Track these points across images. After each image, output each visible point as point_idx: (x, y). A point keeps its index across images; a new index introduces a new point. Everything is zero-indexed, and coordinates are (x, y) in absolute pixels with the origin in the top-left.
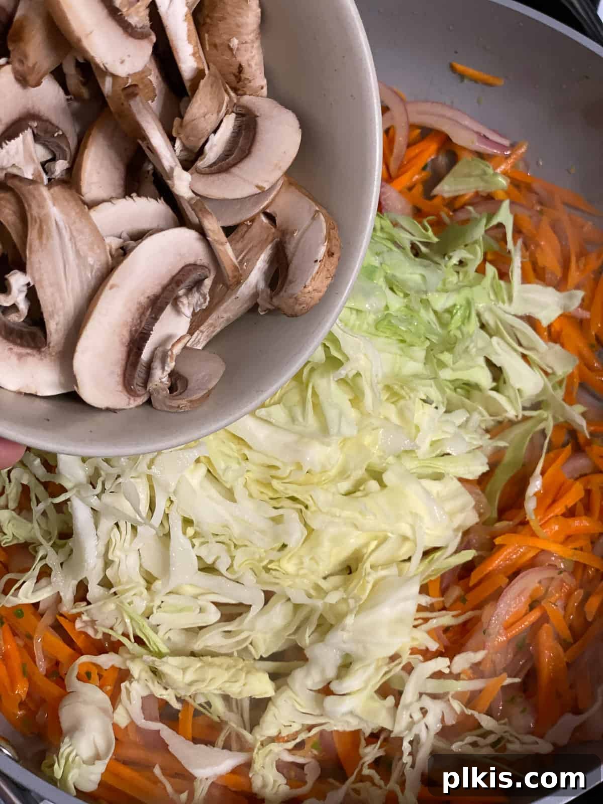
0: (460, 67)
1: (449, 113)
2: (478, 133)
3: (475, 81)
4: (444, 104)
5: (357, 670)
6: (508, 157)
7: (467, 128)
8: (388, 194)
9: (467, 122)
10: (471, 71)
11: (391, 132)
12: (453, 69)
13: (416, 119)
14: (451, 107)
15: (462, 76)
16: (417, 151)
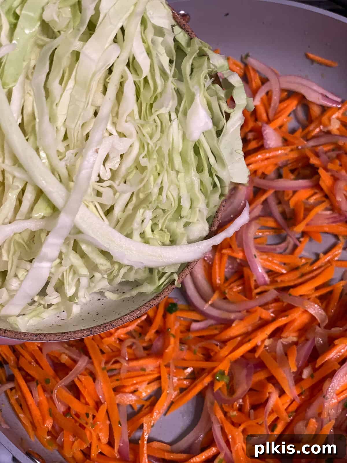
0: (311, 56)
1: (305, 82)
2: (322, 95)
6: (339, 109)
7: (315, 91)
8: (267, 131)
9: (315, 87)
10: (318, 58)
11: (270, 94)
12: (307, 57)
13: (285, 86)
15: (312, 61)
16: (285, 105)
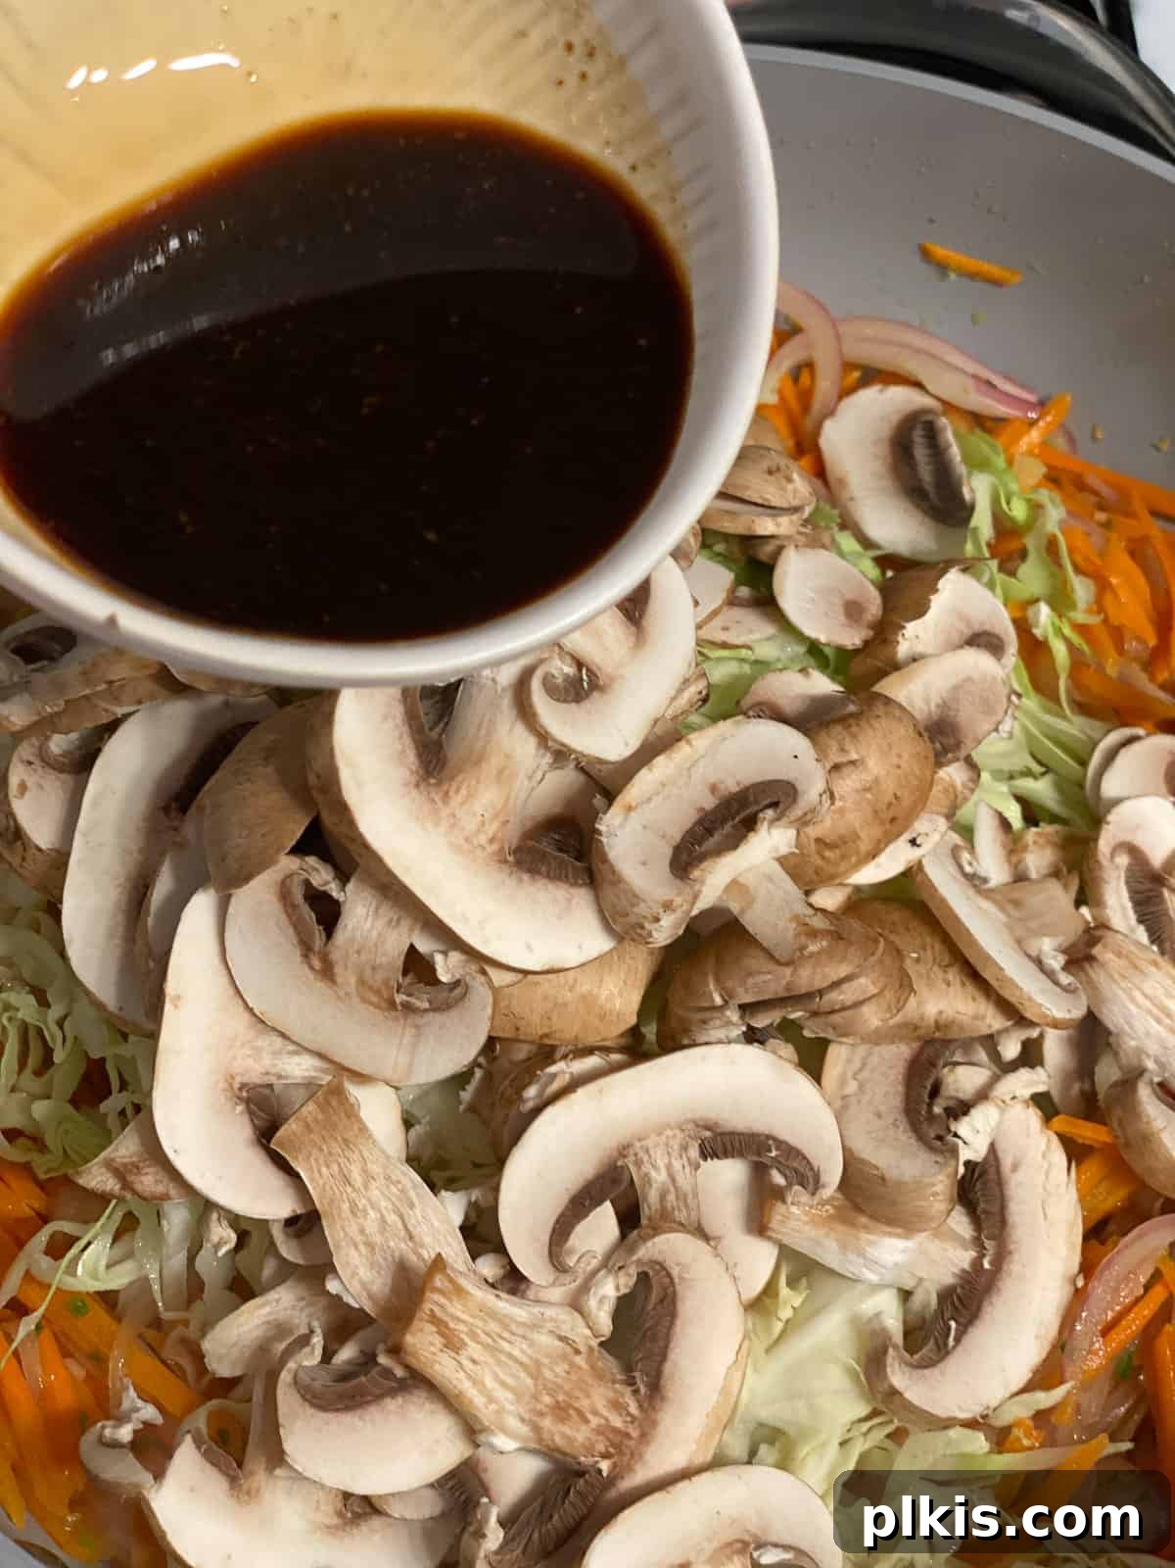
0: (940, 251)
2: (975, 377)
3: (973, 276)
4: (907, 325)
5: (804, 1459)
6: (1033, 423)
7: (953, 367)
9: (952, 357)
10: (960, 258)
11: (805, 373)
12: (926, 254)
13: (854, 352)
14: (922, 330)
15: (942, 268)
